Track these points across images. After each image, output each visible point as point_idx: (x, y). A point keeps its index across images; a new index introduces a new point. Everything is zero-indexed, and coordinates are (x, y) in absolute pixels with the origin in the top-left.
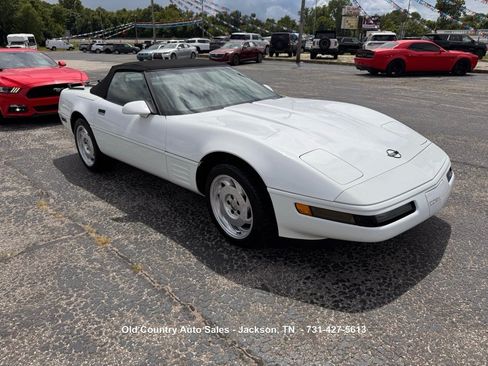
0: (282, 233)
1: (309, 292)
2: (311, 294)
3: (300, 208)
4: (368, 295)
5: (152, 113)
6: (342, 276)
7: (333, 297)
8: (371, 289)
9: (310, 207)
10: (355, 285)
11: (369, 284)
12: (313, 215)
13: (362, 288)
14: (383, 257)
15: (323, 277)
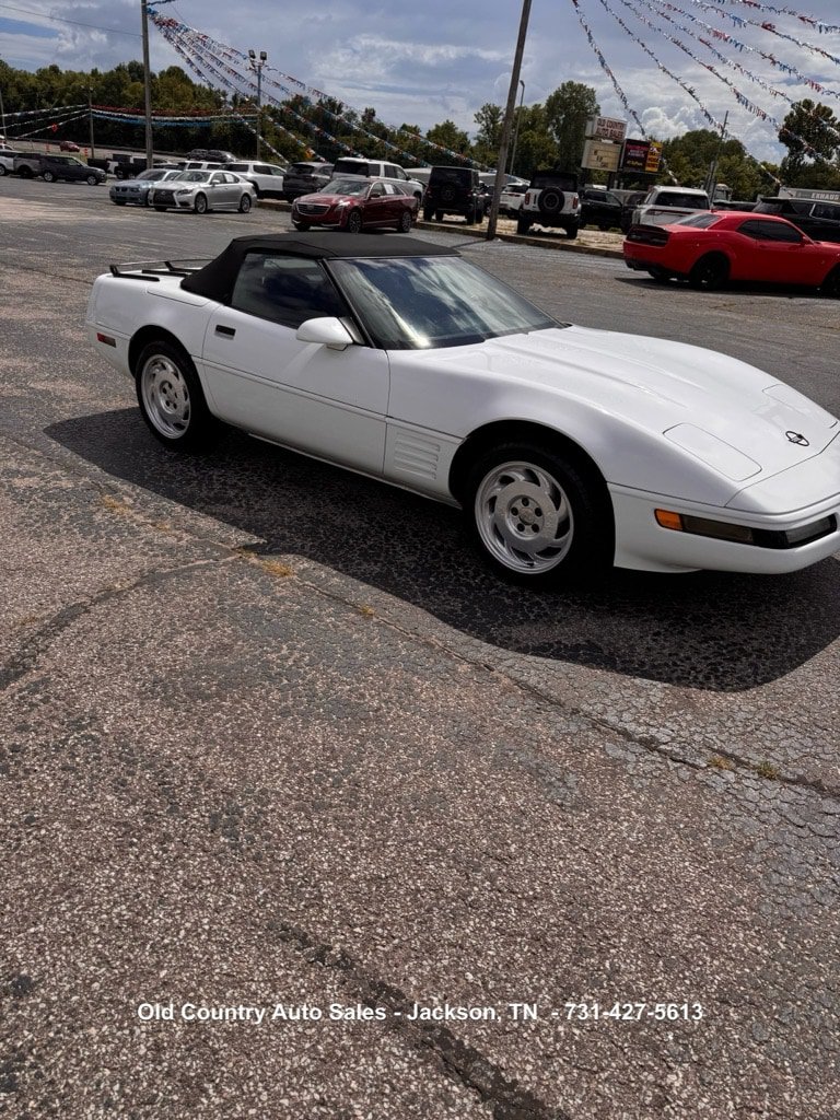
0: (621, 560)
1: (666, 651)
2: (670, 655)
3: (662, 518)
4: (759, 657)
5: (355, 343)
6: (711, 632)
7: (706, 658)
8: (761, 650)
9: (681, 516)
10: (735, 644)
11: (755, 644)
12: (684, 530)
13: (748, 648)
14: (768, 609)
15: (682, 633)
